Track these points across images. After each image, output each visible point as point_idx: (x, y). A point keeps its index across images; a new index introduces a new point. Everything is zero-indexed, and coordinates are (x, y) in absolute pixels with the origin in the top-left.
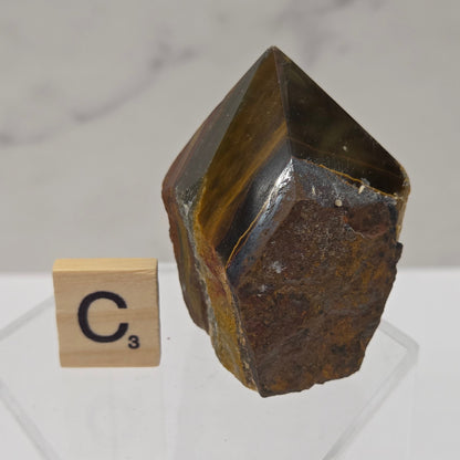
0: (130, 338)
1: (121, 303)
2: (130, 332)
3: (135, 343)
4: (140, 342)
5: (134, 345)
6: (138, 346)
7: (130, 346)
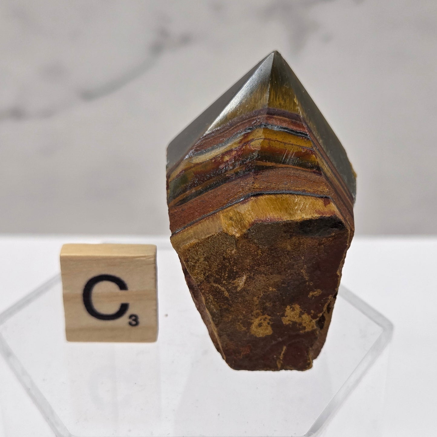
0: (131, 317)
1: (122, 285)
2: (130, 312)
3: (135, 321)
4: (140, 320)
5: (134, 323)
6: (137, 324)
7: (130, 324)
